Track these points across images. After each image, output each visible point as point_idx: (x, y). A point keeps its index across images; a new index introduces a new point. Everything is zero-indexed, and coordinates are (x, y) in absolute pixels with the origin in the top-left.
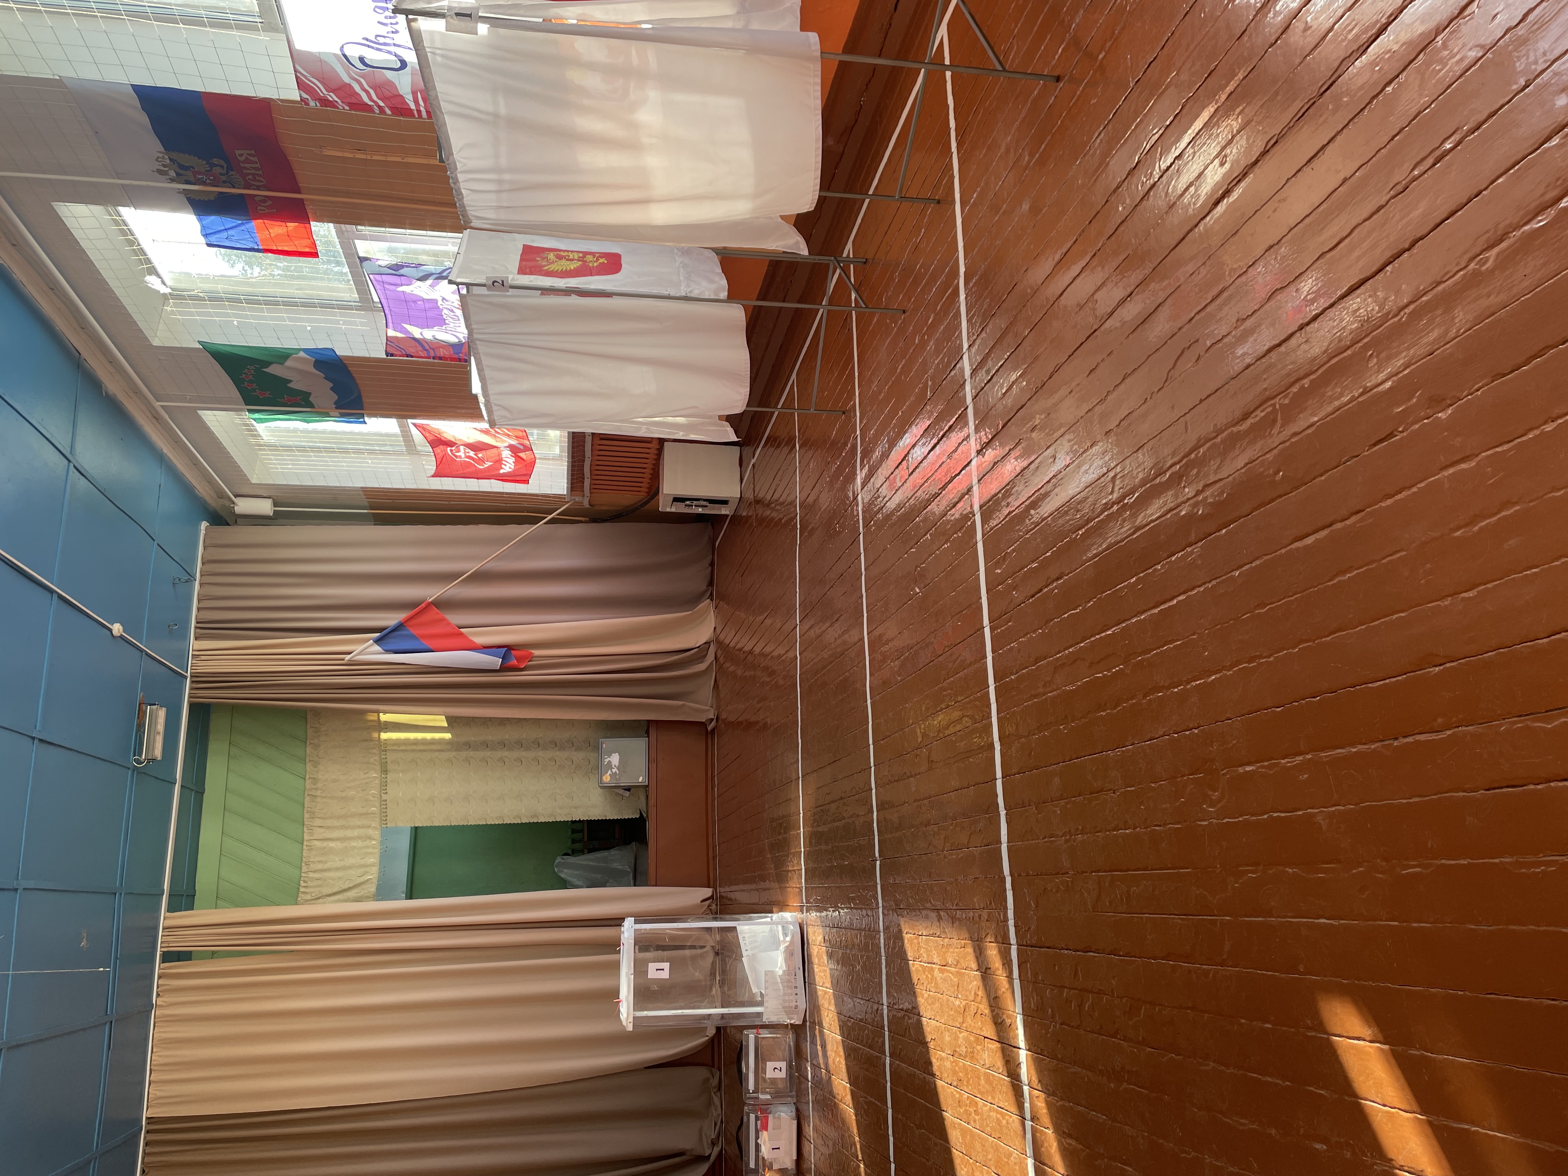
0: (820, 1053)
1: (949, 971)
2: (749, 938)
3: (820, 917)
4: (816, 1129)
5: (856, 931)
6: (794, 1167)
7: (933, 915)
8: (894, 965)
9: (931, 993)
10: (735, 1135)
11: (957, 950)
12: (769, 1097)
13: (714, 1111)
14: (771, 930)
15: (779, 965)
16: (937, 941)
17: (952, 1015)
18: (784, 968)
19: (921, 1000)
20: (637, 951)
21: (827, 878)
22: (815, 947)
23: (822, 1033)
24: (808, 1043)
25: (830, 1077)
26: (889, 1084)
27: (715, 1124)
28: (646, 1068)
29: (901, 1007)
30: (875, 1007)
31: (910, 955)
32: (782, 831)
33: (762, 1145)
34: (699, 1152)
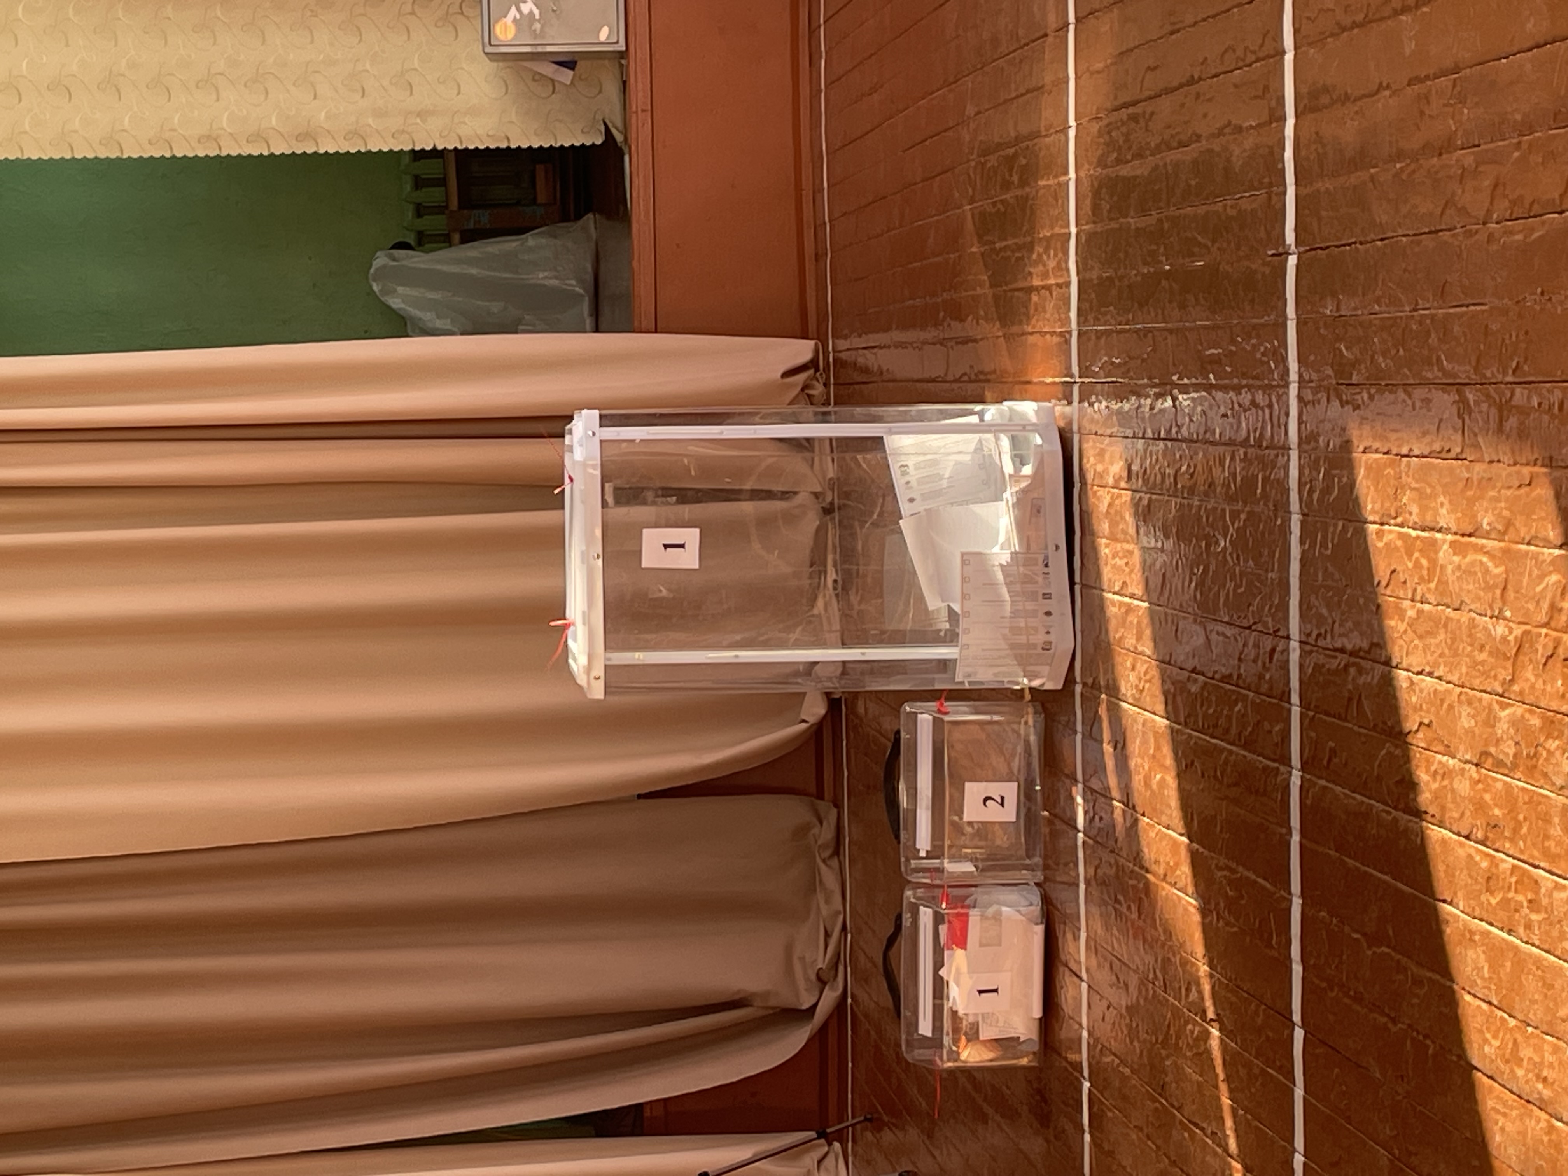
0: (1110, 764)
1: (1481, 549)
2: (917, 467)
3: (1119, 412)
4: (1093, 946)
5: (1221, 449)
6: (1035, 1036)
7: (1445, 400)
8: (1325, 537)
9: (1426, 607)
10: (880, 961)
11: (1509, 493)
12: (969, 867)
13: (822, 905)
14: (980, 448)
15: (1002, 538)
16: (1451, 470)
17: (1483, 663)
18: (1016, 545)
19: (1394, 625)
20: (610, 499)
21: (1141, 306)
22: (1101, 492)
23: (1115, 712)
24: (1079, 737)
25: (1136, 820)
26: (1296, 838)
27: (827, 935)
28: (640, 796)
29: (1338, 645)
30: (1268, 643)
31: (1371, 507)
32: (1015, 178)
33: (952, 985)
34: (786, 999)
